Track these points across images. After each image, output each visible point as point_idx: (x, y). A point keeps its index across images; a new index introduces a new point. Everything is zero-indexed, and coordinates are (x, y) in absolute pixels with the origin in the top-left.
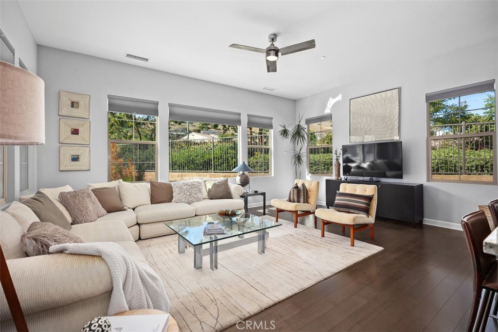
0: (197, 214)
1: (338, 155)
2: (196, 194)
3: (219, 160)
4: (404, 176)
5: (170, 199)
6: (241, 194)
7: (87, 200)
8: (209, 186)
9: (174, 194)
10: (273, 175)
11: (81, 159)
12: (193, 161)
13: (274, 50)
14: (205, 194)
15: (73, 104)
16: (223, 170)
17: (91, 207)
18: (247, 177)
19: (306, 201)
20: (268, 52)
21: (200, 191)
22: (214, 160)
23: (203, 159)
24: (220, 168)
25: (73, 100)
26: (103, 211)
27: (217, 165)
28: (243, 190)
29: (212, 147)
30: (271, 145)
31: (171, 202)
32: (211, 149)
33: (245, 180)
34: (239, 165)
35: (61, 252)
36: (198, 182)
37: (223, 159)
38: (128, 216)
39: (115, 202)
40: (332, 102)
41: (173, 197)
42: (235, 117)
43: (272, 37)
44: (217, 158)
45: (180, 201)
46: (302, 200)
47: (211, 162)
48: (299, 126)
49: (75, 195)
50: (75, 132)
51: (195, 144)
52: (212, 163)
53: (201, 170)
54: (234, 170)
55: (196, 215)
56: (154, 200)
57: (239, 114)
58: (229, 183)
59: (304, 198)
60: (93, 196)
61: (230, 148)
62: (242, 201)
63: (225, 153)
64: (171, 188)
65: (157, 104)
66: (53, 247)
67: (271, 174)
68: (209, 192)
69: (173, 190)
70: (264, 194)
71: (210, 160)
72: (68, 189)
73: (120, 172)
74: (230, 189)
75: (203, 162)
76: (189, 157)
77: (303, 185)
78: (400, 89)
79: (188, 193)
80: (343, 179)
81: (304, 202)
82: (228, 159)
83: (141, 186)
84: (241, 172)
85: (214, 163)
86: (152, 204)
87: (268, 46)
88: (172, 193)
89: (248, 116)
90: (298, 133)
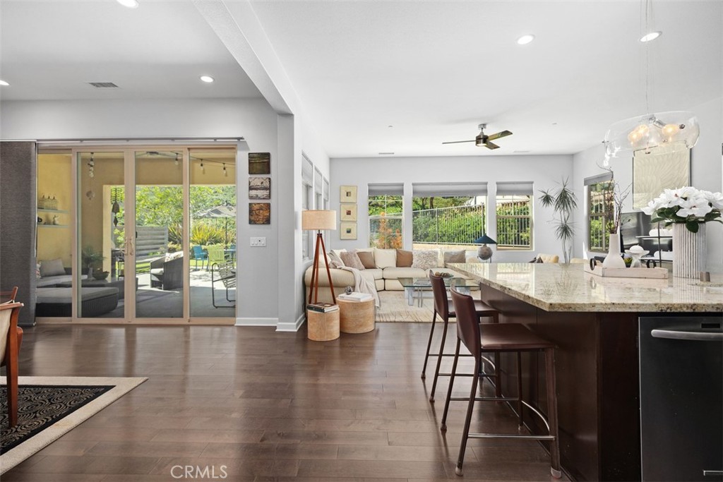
2: (431, 262)
7: (354, 258)
9: (414, 261)
10: (534, 250)
11: (352, 231)
13: (483, 138)
14: (441, 263)
15: (348, 194)
17: (355, 261)
20: (478, 140)
21: (435, 259)
25: (348, 191)
26: (363, 267)
30: (532, 214)
31: (410, 266)
35: (340, 269)
38: (377, 273)
39: (370, 262)
41: (412, 263)
42: (480, 187)
43: (482, 126)
45: (417, 267)
48: (563, 190)
49: (347, 255)
50: (349, 213)
56: (398, 265)
57: (486, 184)
60: (357, 255)
64: (412, 256)
65: (402, 185)
66: (338, 267)
67: (532, 249)
68: (445, 261)
72: (344, 251)
73: (390, 242)
79: (425, 261)
83: (390, 253)
86: (397, 266)
87: (478, 135)
88: (412, 260)
89: (497, 183)
90: (564, 199)
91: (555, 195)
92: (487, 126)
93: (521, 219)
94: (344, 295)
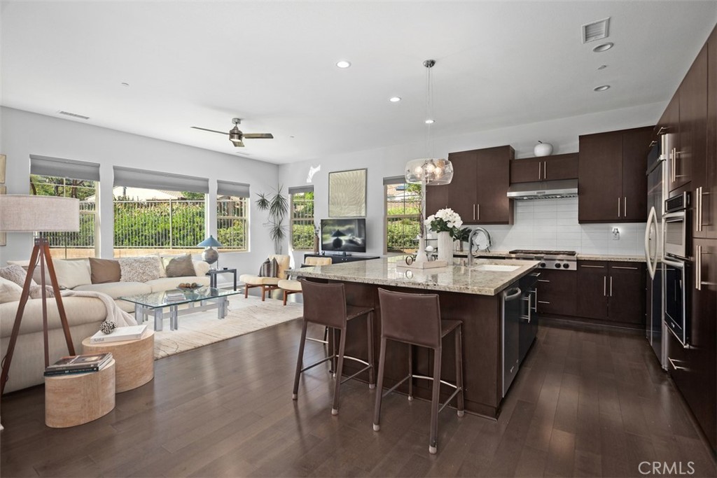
0: (154, 291)
1: (318, 229)
2: (151, 272)
3: (180, 230)
4: (367, 250)
5: (118, 279)
6: (207, 272)
8: (166, 263)
9: (122, 273)
10: (249, 251)
12: (137, 233)
13: (237, 134)
14: (163, 272)
16: (187, 245)
18: (215, 252)
19: (276, 275)
20: (232, 134)
21: (156, 268)
22: (173, 231)
23: (156, 230)
24: (182, 242)
27: (177, 238)
28: (208, 267)
29: (170, 211)
30: (248, 216)
31: (119, 281)
32: (169, 215)
33: (213, 256)
34: (206, 239)
36: (153, 258)
37: (187, 229)
40: (313, 171)
41: (120, 276)
42: (201, 183)
43: (236, 121)
44: (177, 228)
45: (130, 280)
46: (272, 274)
47: (169, 233)
48: (278, 196)
51: (140, 205)
52: (171, 235)
53: (152, 245)
54: (199, 246)
55: (152, 293)
56: (96, 280)
57: (207, 180)
58: (193, 260)
59: (274, 272)
61: (197, 214)
62: (208, 279)
63: (190, 222)
64: (119, 265)
65: (98, 166)
67: (247, 250)
68: (167, 269)
69: (121, 267)
70: (234, 271)
71: (166, 231)
74: (193, 265)
75: (156, 234)
76: (132, 226)
77: (274, 260)
78: (366, 170)
79: (141, 271)
80: (321, 254)
81: (274, 277)
82: (194, 229)
83: (79, 264)
84: (209, 247)
85: (173, 235)
86: (93, 283)
87: (231, 129)
88: (120, 271)
89: (218, 182)
90: (278, 204)
91: (270, 199)
92: (241, 122)
93: (228, 220)
94: (99, 335)
